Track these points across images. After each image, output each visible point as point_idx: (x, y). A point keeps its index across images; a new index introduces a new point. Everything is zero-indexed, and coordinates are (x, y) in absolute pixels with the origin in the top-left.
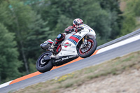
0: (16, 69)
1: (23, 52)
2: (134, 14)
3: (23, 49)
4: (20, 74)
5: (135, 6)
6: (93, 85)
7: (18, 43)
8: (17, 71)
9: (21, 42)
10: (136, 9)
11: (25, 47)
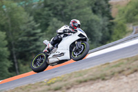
0: (6, 69)
1: (14, 52)
2: (125, 20)
3: (14, 49)
4: (10, 74)
5: (126, 12)
6: (82, 89)
7: (10, 43)
8: (7, 71)
9: (13, 42)
10: (127, 16)
11: (16, 47)
